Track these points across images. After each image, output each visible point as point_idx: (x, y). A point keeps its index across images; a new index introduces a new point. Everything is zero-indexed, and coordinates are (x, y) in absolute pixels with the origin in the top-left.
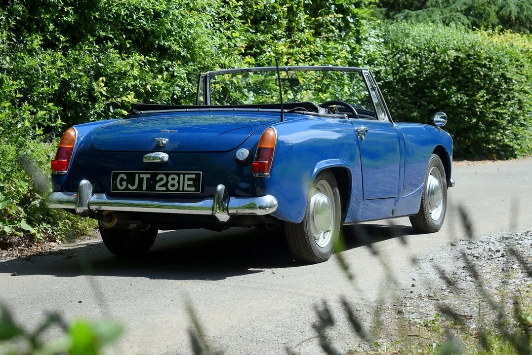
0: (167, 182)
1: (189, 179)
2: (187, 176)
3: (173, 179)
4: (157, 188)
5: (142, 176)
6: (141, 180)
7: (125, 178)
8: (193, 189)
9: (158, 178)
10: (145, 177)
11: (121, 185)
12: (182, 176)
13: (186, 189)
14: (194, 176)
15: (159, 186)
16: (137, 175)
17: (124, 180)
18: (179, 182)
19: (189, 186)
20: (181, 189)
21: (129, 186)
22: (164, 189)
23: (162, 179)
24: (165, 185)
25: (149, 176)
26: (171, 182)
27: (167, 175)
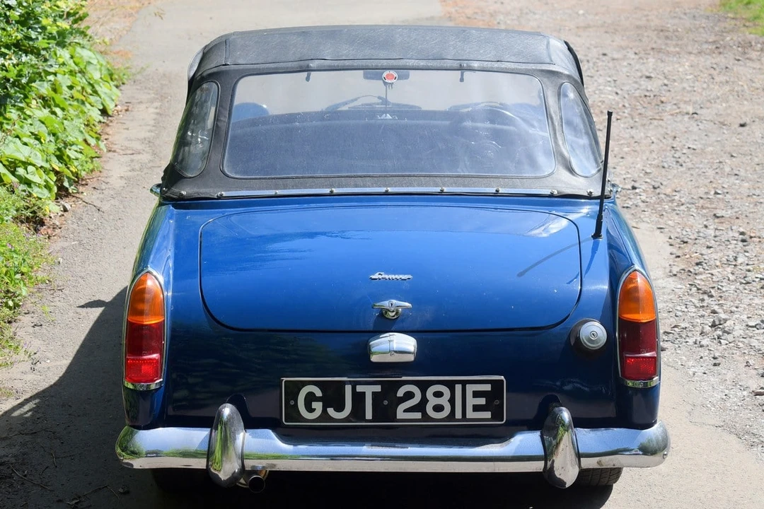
0: (424, 401)
1: (476, 394)
2: (470, 388)
3: (438, 394)
4: (400, 414)
5: (359, 389)
6: (359, 398)
7: (318, 393)
8: (488, 415)
9: (400, 393)
10: (369, 391)
11: (311, 410)
12: (458, 388)
13: (470, 414)
14: (488, 387)
15: (406, 411)
16: (348, 389)
17: (318, 399)
18: (452, 401)
19: (477, 408)
20: (458, 415)
21: (331, 411)
22: (418, 415)
23: (409, 395)
24: (421, 407)
25: (378, 388)
26: (433, 402)
27: (424, 386)
